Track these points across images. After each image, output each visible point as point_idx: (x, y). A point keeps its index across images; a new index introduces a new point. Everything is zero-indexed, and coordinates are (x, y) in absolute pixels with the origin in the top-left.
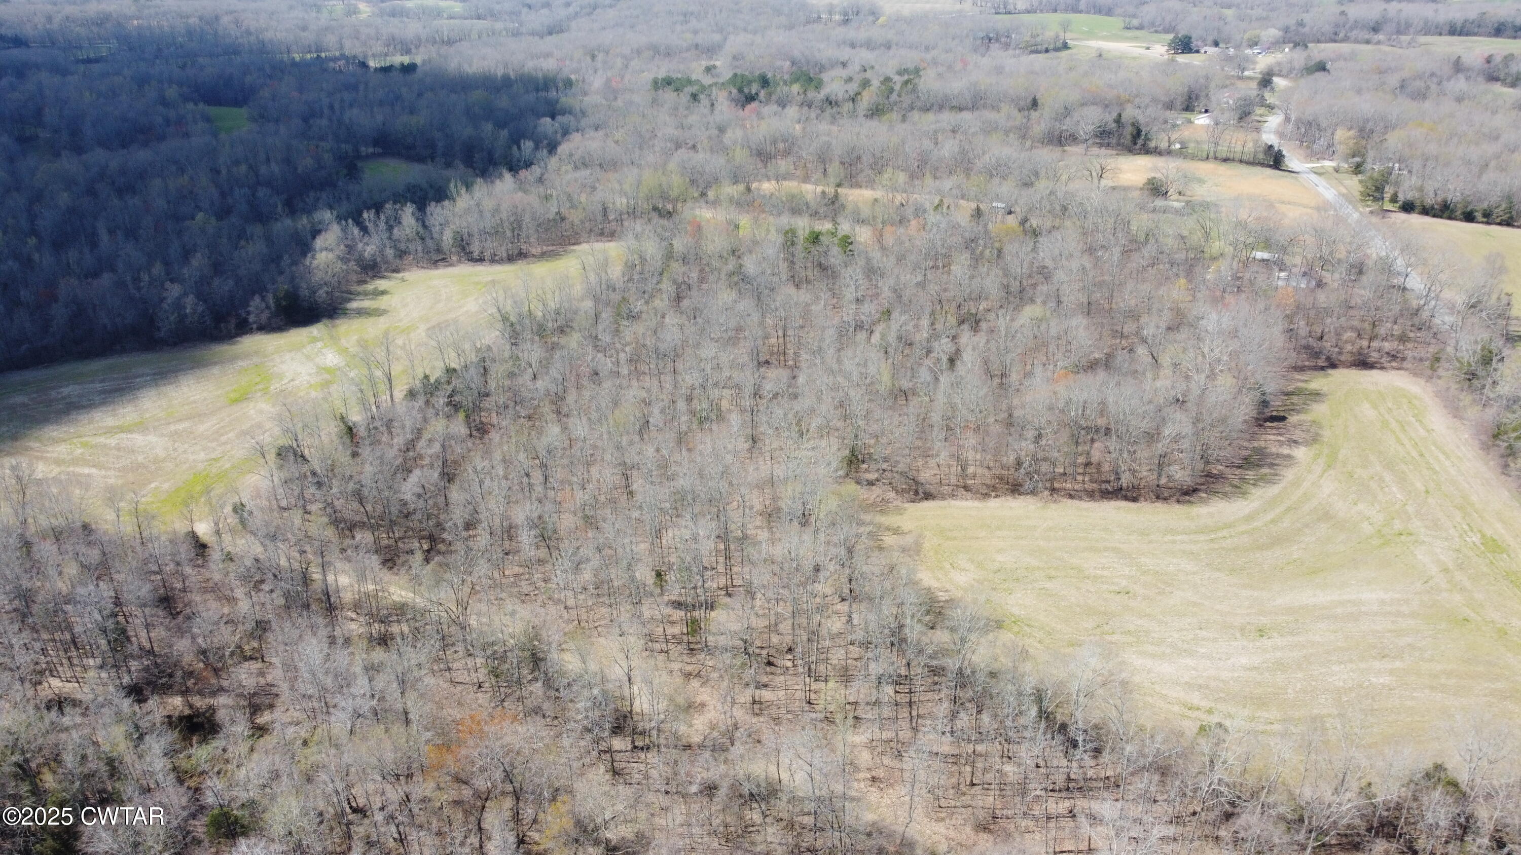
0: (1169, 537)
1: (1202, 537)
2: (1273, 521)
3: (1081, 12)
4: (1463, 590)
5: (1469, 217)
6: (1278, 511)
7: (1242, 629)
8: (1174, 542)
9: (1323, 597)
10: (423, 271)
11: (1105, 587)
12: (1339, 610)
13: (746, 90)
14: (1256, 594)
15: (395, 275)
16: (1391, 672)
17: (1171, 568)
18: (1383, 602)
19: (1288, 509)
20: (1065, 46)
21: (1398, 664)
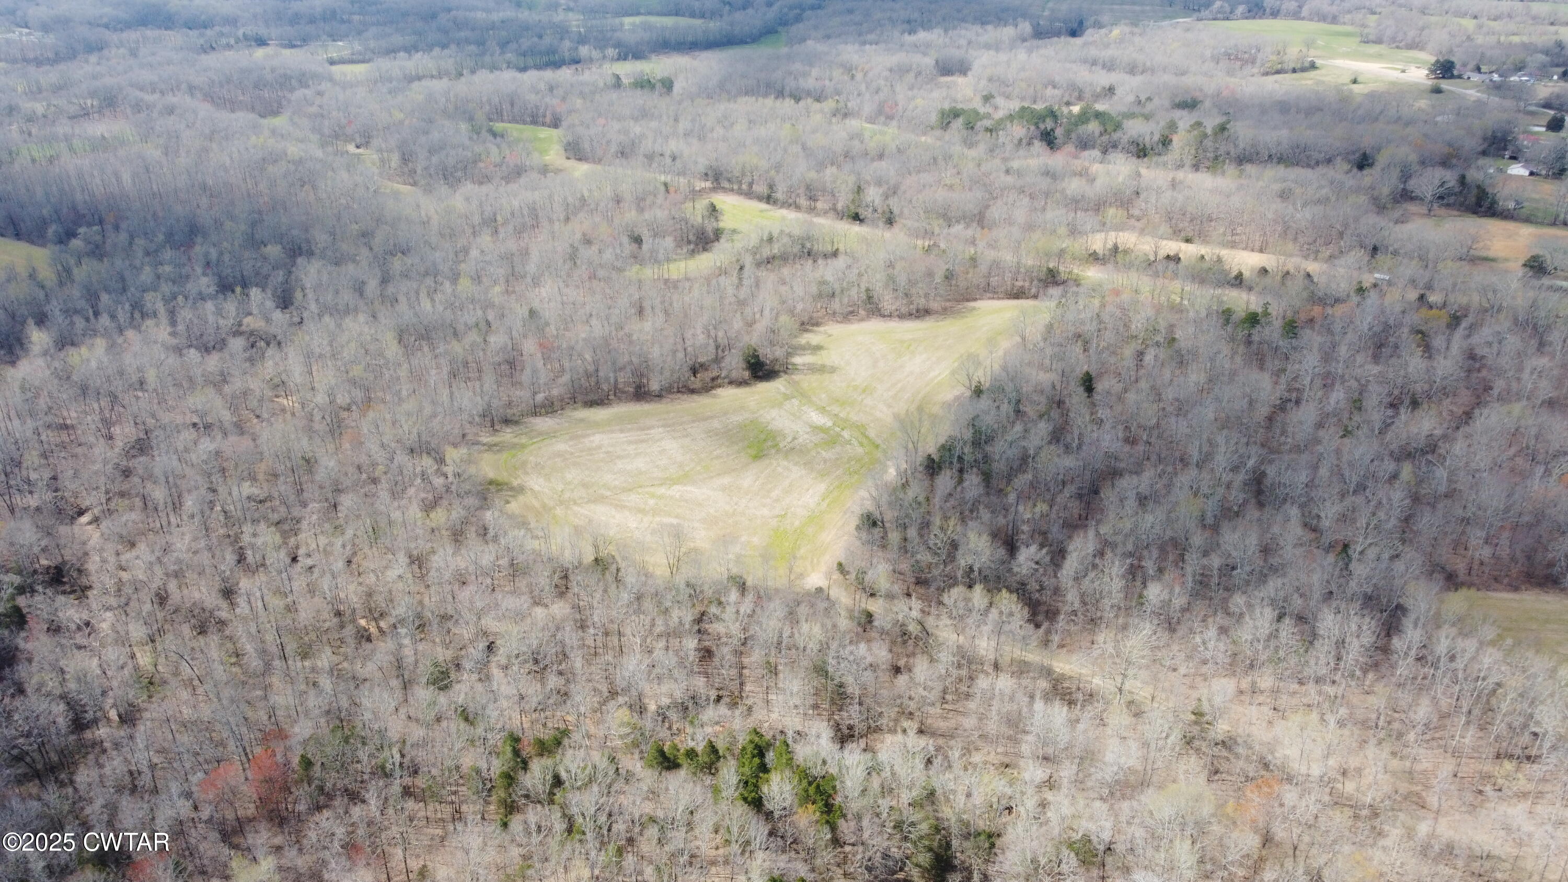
10: (839, 325)
13: (1042, 126)
15: (815, 328)
20: (1313, 66)
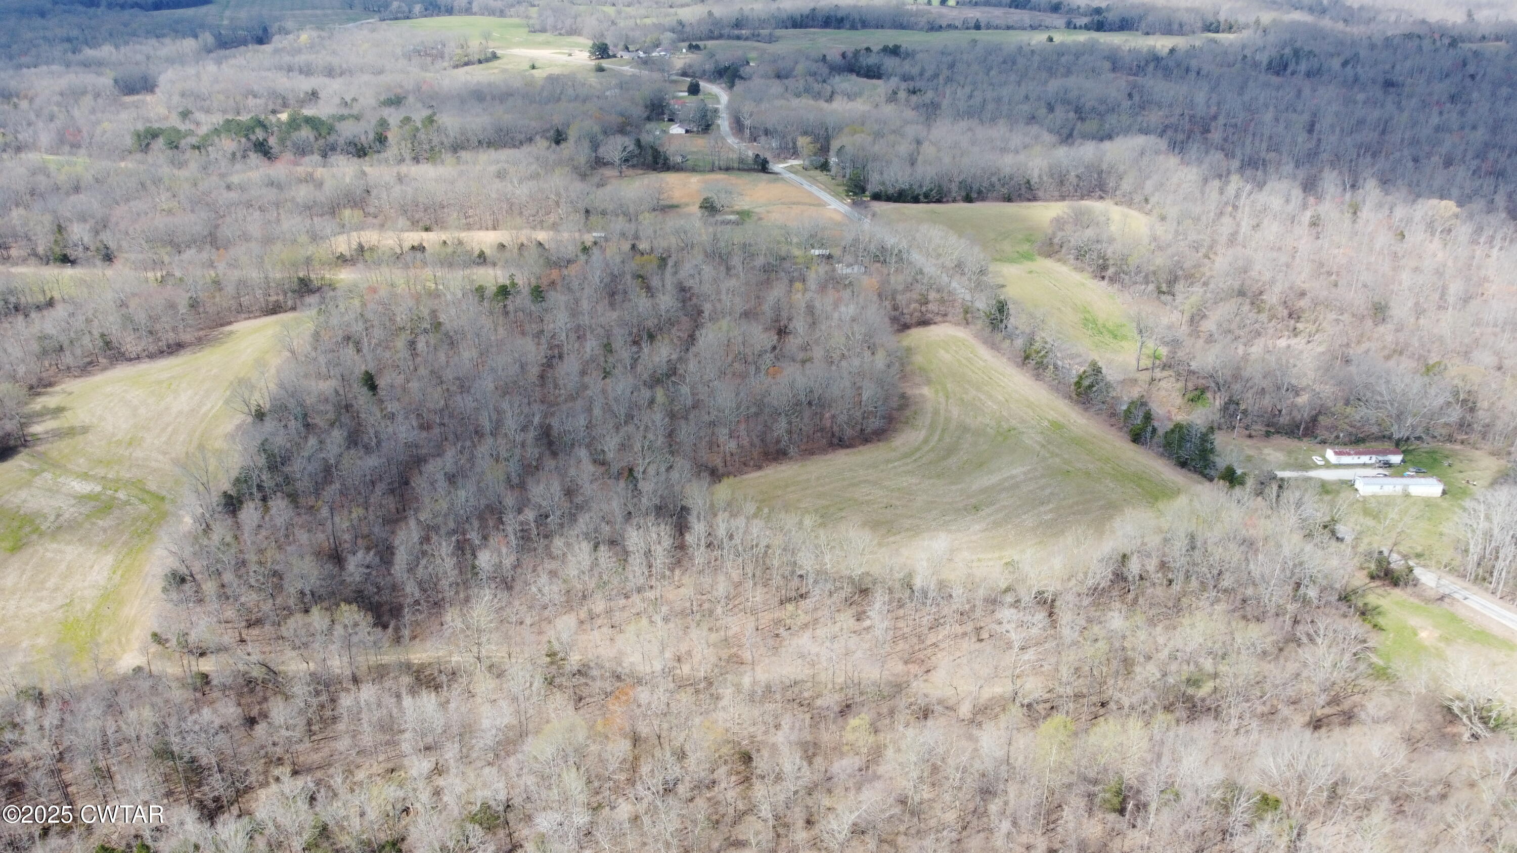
0: (890, 466)
1: (909, 460)
2: (940, 440)
3: (475, 14)
4: (1057, 455)
5: (916, 200)
6: (938, 432)
7: (966, 509)
8: (895, 467)
9: (994, 479)
10: (78, 380)
11: (876, 506)
12: (1006, 484)
13: (253, 138)
14: (959, 487)
15: (49, 389)
16: (1051, 511)
17: (905, 484)
18: (1025, 473)
19: (943, 430)
20: (495, 57)
21: (1051, 506)
